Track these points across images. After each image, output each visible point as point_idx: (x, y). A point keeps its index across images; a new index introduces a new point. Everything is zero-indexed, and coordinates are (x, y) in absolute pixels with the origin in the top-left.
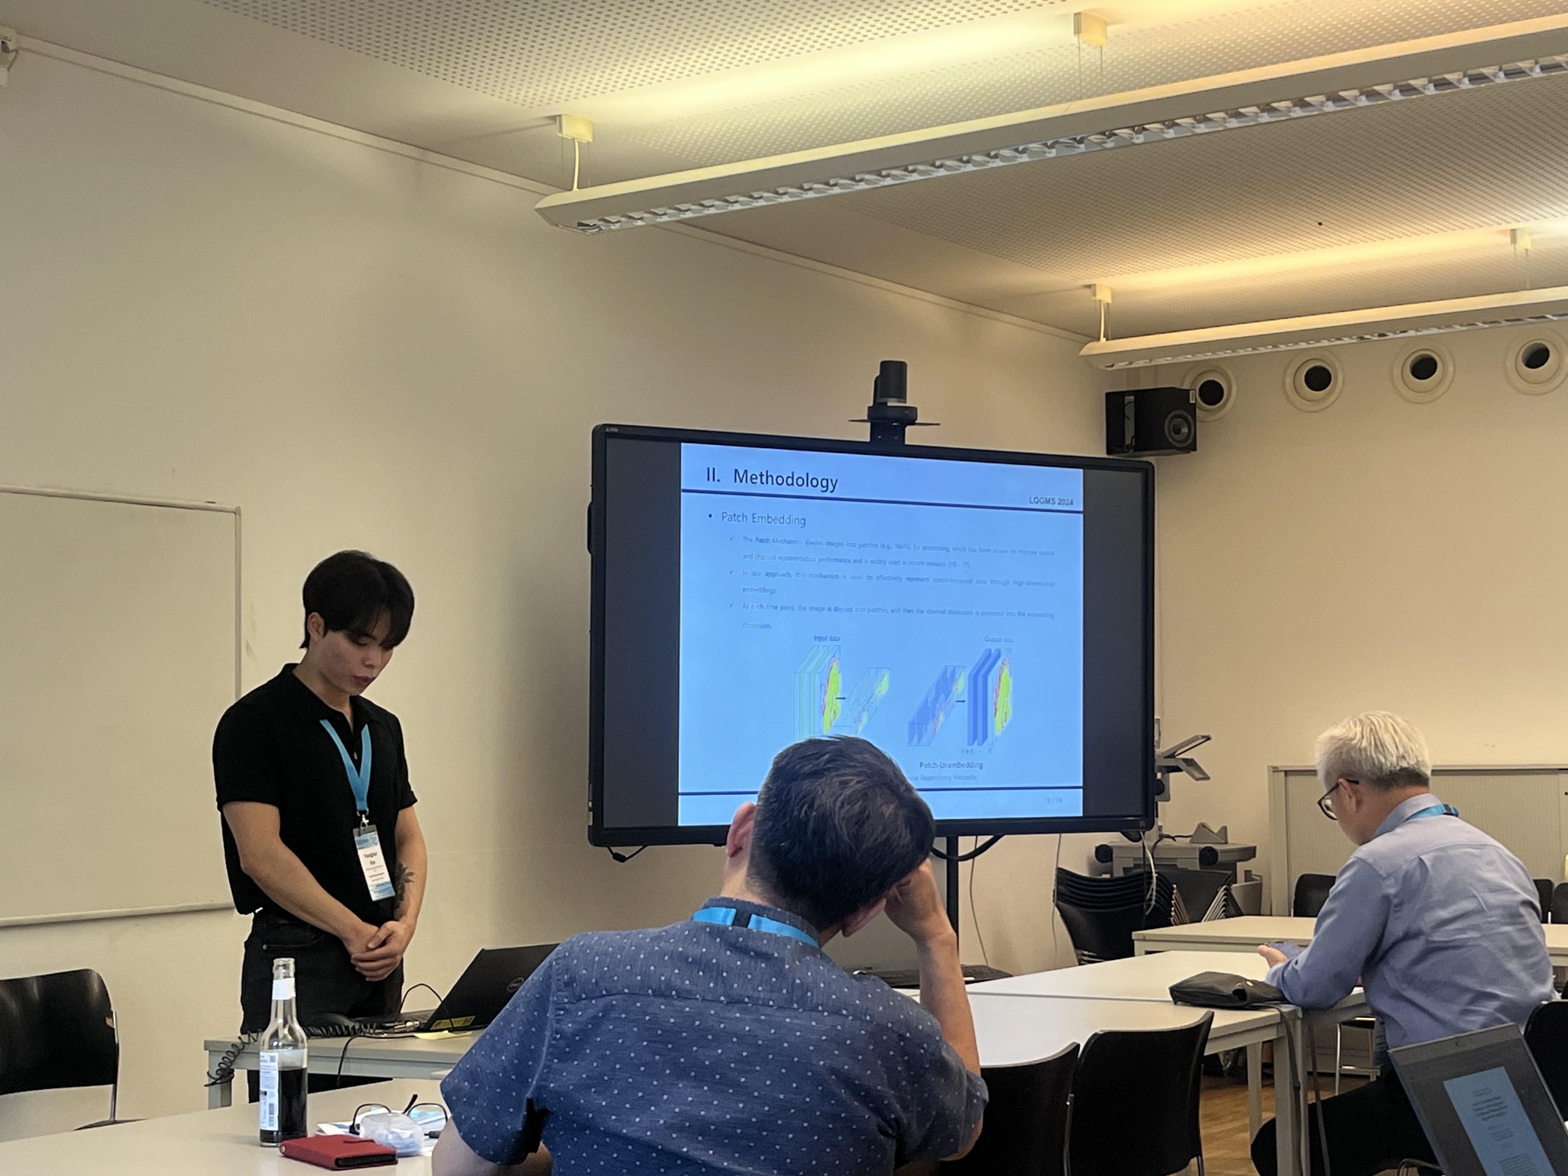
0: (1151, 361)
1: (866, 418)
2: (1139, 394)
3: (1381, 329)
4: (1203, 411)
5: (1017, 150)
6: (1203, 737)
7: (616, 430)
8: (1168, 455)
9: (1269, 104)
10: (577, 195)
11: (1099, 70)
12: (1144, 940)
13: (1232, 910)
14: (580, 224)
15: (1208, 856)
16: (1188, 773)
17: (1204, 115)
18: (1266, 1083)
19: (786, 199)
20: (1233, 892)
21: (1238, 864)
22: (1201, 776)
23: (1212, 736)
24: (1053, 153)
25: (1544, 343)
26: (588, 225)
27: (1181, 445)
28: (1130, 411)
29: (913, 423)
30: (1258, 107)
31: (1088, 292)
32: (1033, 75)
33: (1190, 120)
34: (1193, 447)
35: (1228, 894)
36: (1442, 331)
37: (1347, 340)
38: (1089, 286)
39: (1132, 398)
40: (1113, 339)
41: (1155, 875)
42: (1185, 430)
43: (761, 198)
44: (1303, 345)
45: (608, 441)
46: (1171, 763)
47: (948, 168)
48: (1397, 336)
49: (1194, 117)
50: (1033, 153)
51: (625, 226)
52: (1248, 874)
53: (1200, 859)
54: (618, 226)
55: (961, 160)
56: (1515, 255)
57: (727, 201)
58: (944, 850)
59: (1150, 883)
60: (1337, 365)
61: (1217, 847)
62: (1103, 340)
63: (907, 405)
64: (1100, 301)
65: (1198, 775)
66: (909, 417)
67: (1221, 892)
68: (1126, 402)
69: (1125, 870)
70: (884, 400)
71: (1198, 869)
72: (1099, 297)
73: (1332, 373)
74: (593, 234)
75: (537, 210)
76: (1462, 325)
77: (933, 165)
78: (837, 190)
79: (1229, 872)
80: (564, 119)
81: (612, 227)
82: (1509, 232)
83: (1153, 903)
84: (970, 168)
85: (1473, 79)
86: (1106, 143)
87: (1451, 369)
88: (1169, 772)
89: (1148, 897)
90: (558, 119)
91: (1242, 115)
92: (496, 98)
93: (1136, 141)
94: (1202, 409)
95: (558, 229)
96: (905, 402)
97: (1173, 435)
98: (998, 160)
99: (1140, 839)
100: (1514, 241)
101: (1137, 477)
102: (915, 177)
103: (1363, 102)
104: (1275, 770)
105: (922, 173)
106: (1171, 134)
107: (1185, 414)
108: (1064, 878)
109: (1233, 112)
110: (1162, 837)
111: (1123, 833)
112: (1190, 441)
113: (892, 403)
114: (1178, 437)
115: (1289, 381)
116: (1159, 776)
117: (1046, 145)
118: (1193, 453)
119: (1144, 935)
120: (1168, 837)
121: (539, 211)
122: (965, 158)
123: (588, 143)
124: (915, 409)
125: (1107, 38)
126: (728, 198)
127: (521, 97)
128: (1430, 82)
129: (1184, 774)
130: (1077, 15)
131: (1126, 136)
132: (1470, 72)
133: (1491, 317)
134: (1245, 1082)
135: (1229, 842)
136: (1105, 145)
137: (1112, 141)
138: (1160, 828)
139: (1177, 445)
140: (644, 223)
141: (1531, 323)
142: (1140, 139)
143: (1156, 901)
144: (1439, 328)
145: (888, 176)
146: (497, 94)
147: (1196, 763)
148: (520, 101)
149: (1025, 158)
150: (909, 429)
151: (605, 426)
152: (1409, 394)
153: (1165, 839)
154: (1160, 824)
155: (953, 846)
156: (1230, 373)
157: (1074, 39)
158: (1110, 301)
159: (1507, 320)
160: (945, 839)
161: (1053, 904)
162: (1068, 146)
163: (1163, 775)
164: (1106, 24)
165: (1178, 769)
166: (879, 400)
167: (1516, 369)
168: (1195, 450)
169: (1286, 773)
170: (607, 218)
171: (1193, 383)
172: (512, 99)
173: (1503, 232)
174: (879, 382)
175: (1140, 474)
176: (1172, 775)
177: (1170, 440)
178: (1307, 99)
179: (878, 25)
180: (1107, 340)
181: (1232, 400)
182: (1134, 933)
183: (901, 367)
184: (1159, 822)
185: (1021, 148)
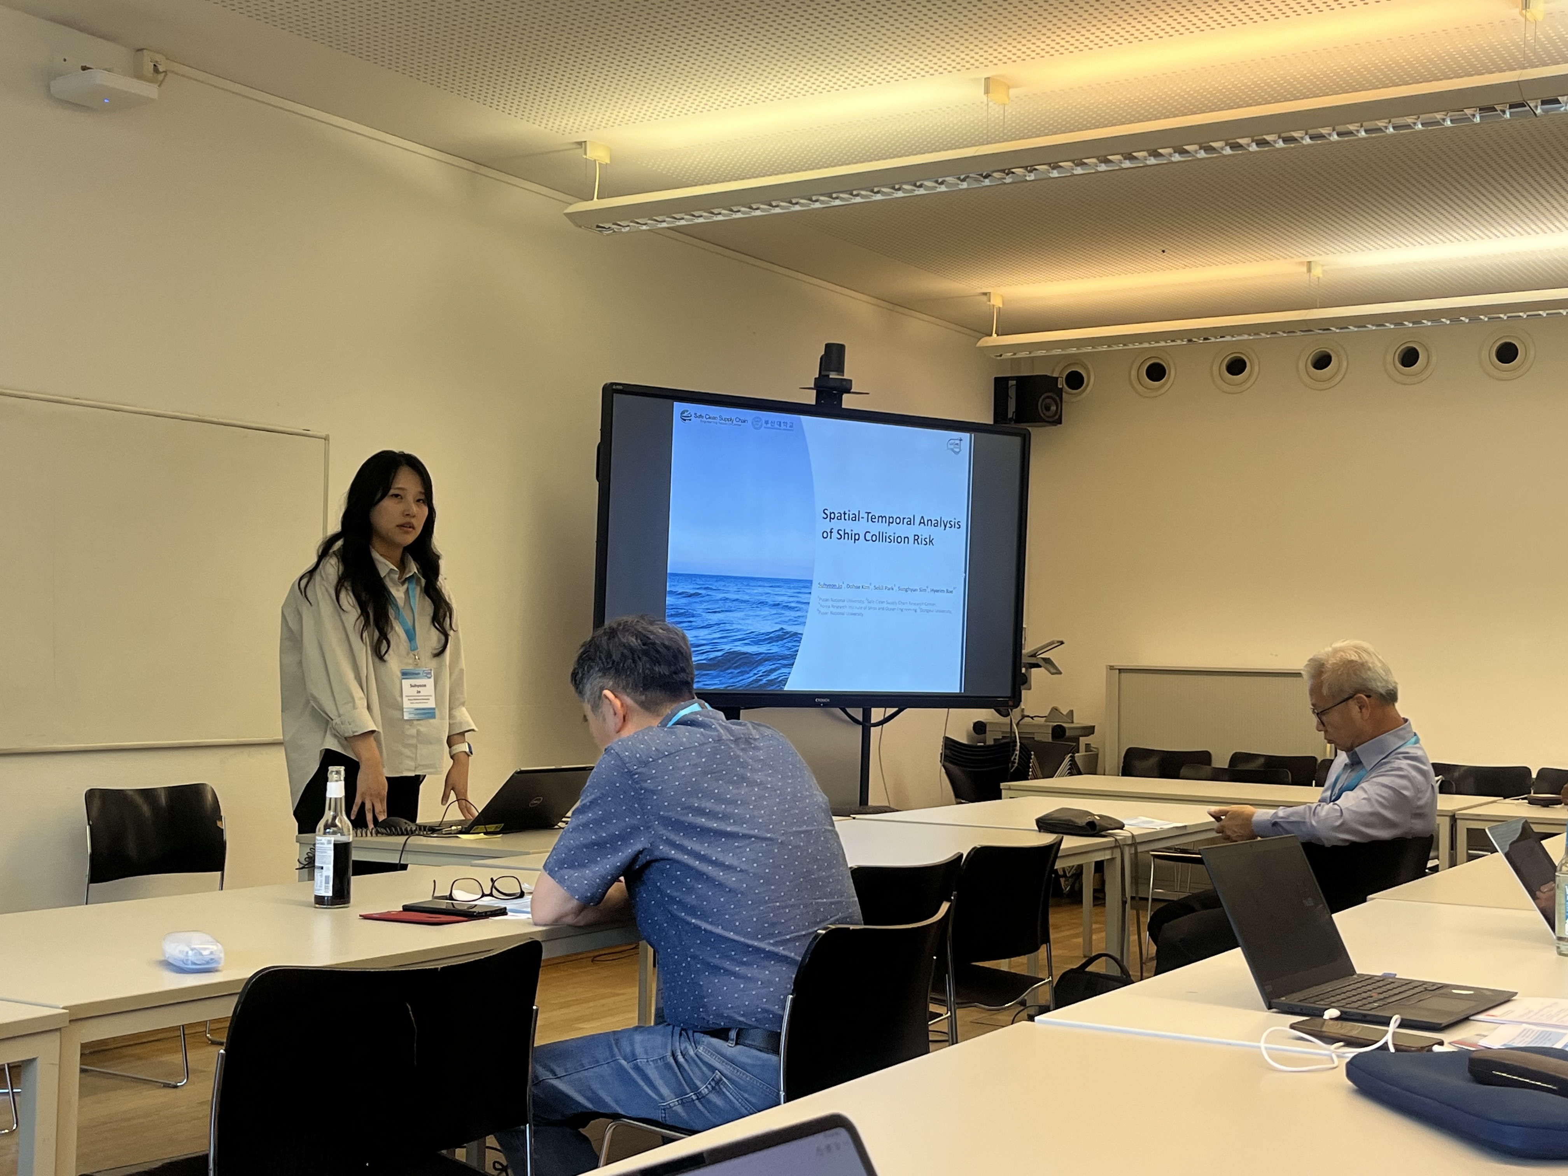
0: (1030, 353)
1: (813, 386)
2: (1020, 380)
3: (1206, 334)
4: (1068, 395)
5: (937, 182)
6: (1058, 642)
7: (620, 387)
8: (1042, 426)
9: (1130, 154)
10: (596, 204)
11: (1001, 124)
12: (1010, 789)
13: (1075, 770)
14: (598, 227)
15: (1059, 732)
16: (1046, 669)
17: (1081, 160)
18: (1095, 903)
19: (758, 213)
20: (1076, 759)
21: (1081, 738)
22: (1055, 671)
23: (1064, 641)
24: (964, 185)
25: (1327, 350)
26: (604, 228)
27: (1051, 420)
28: (1012, 393)
29: (848, 391)
30: (1122, 155)
31: (985, 298)
32: (951, 125)
33: (1070, 164)
34: (1059, 421)
35: (1073, 759)
36: (1251, 338)
37: (1179, 342)
38: (985, 294)
39: (1014, 382)
40: (1001, 335)
41: (1018, 744)
42: (1053, 408)
43: (739, 211)
44: (1146, 345)
45: (615, 395)
46: (1033, 661)
47: (884, 194)
48: (1217, 340)
49: (1073, 161)
50: (949, 185)
51: (634, 229)
52: (1087, 745)
53: (1052, 734)
54: (628, 229)
55: (893, 188)
56: (1310, 282)
57: (713, 213)
58: (860, 719)
59: (1014, 750)
60: (1171, 363)
61: (1064, 725)
62: (995, 335)
63: (845, 377)
64: (994, 305)
65: (1053, 671)
66: (845, 387)
67: (1068, 758)
68: (1010, 385)
69: (995, 740)
70: (827, 373)
71: (1050, 740)
72: (992, 302)
73: (1166, 368)
74: (608, 235)
75: (566, 214)
76: (1267, 334)
77: (872, 191)
78: (797, 208)
79: (1074, 744)
80: (588, 144)
81: (623, 230)
82: (1306, 264)
83: (1016, 765)
84: (900, 194)
85: (1285, 140)
86: (1005, 179)
87: (1256, 368)
88: (1031, 668)
89: (1012, 759)
90: (583, 144)
91: (1110, 161)
92: (536, 126)
93: (1028, 178)
94: (1067, 393)
95: (580, 229)
96: (843, 375)
97: (1045, 411)
98: (922, 189)
99: (1009, 715)
100: (1309, 270)
101: (1017, 440)
102: (858, 200)
103: (1202, 154)
104: (1112, 668)
105: (863, 197)
106: (1055, 174)
107: (1055, 396)
108: (949, 744)
109: (1103, 158)
110: (1023, 717)
111: (995, 710)
112: (1057, 417)
113: (833, 375)
114: (1048, 414)
115: (1134, 373)
116: (1023, 670)
117: (959, 179)
118: (1059, 425)
119: (1009, 786)
120: (1028, 716)
121: (567, 215)
122: (897, 187)
123: (607, 164)
124: (851, 381)
125: (1009, 98)
126: (713, 210)
127: (556, 126)
128: (1253, 141)
129: (1042, 669)
130: (987, 79)
131: (1020, 174)
132: (1283, 135)
133: (1289, 328)
134: (1081, 902)
135: (1075, 721)
136: (1004, 181)
137: (1009, 178)
138: (1023, 710)
139: (1047, 419)
140: (648, 228)
141: (1319, 334)
142: (1031, 177)
143: (1018, 764)
144: (1250, 335)
145: (837, 198)
146: (537, 122)
147: (1052, 662)
148: (555, 129)
149: (943, 188)
150: (845, 396)
151: (612, 384)
152: (1225, 387)
153: (1026, 718)
154: (1023, 707)
155: (867, 715)
156: (1090, 366)
157: (984, 98)
158: (1001, 306)
159: (1301, 331)
160: (861, 709)
161: (940, 764)
162: (976, 180)
163: (1026, 670)
164: (1009, 87)
165: (1037, 666)
166: (823, 373)
167: (1307, 371)
168: (1061, 423)
169: (1120, 671)
170: (619, 223)
171: (1061, 372)
172: (549, 127)
173: (1302, 263)
174: (823, 359)
175: (1019, 438)
176: (1034, 670)
177: (1042, 415)
178: (1160, 151)
179: (834, 80)
180: (998, 335)
181: (1089, 388)
182: (1001, 784)
183: (841, 348)
184: (1022, 706)
185: (940, 180)
